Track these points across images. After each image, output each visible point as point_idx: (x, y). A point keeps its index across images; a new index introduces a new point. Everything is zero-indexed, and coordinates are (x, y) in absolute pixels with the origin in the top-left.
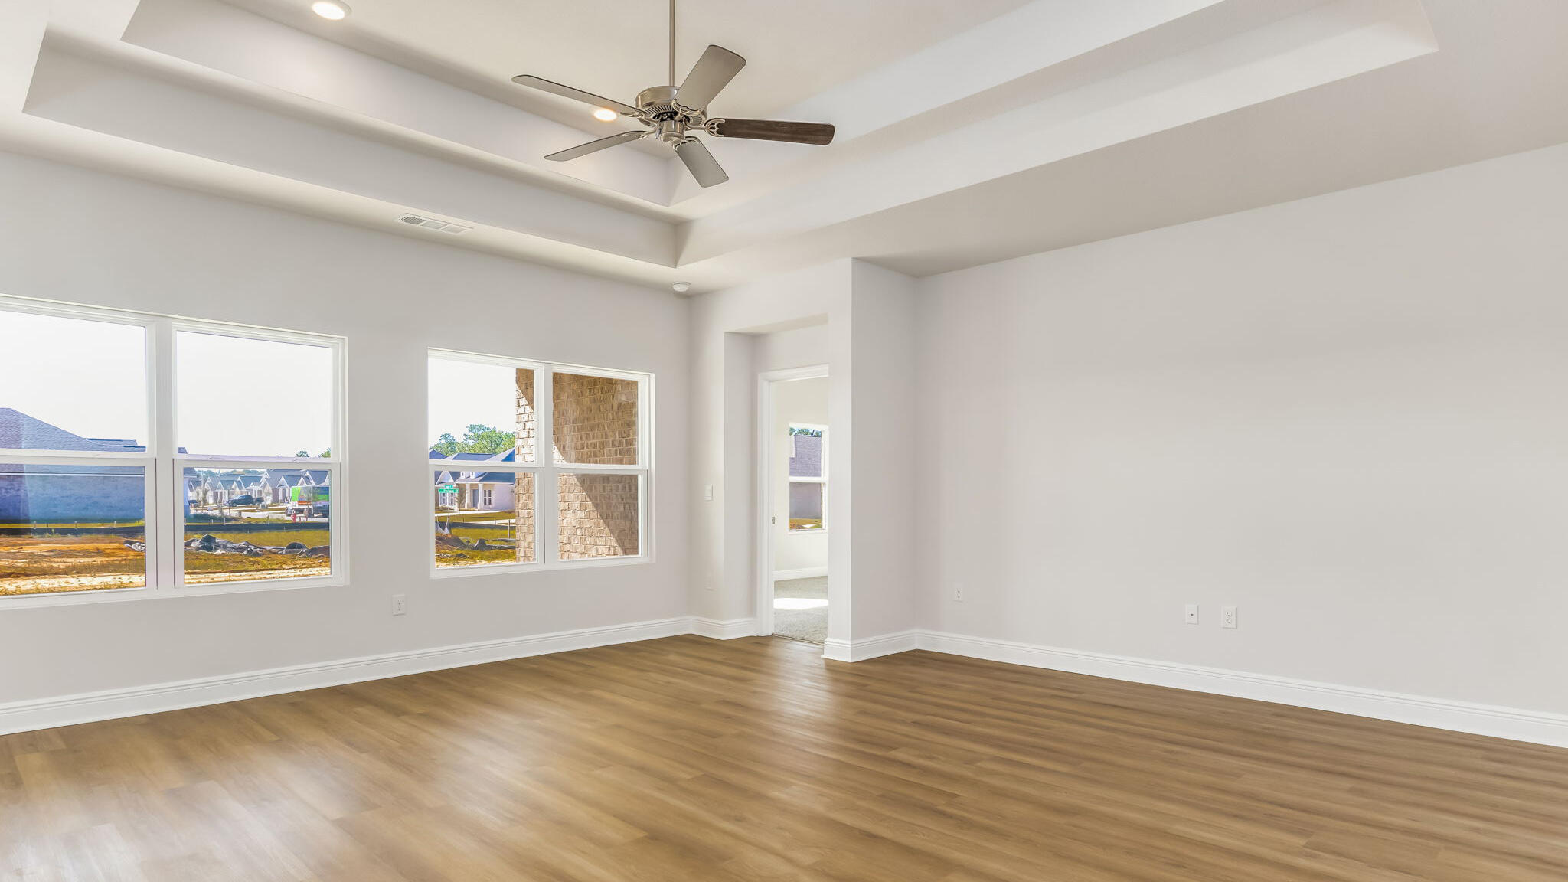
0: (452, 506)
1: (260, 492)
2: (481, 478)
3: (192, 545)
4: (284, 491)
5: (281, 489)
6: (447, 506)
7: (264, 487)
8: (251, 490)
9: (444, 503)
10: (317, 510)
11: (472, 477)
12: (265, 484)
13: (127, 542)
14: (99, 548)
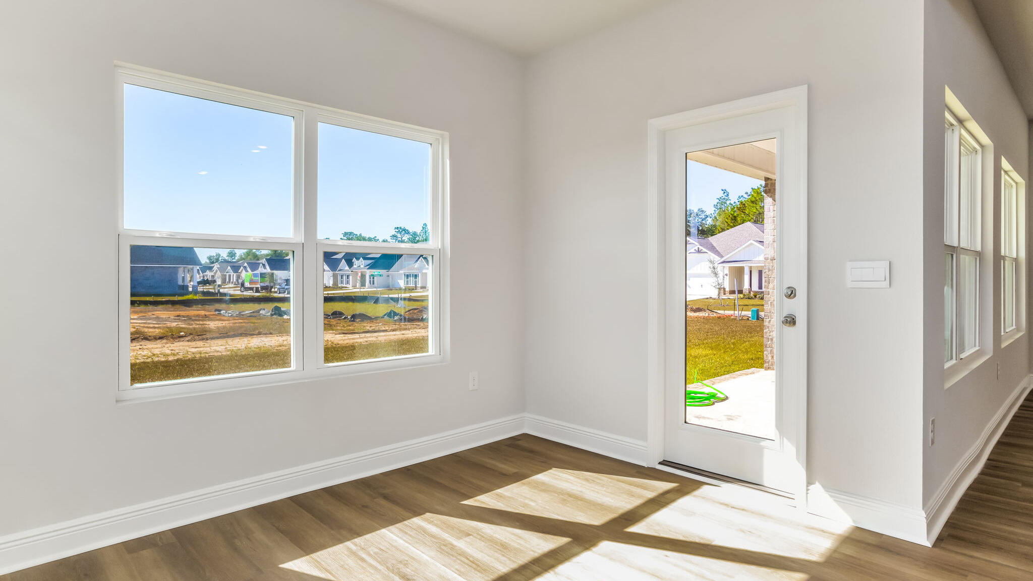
0: (347, 286)
1: (213, 276)
2: (368, 267)
3: (261, 312)
4: (230, 276)
5: (228, 274)
6: (345, 285)
7: (215, 273)
8: (207, 275)
9: (342, 283)
10: (263, 288)
11: (362, 266)
12: (217, 271)
13: (216, 310)
14: (189, 314)
